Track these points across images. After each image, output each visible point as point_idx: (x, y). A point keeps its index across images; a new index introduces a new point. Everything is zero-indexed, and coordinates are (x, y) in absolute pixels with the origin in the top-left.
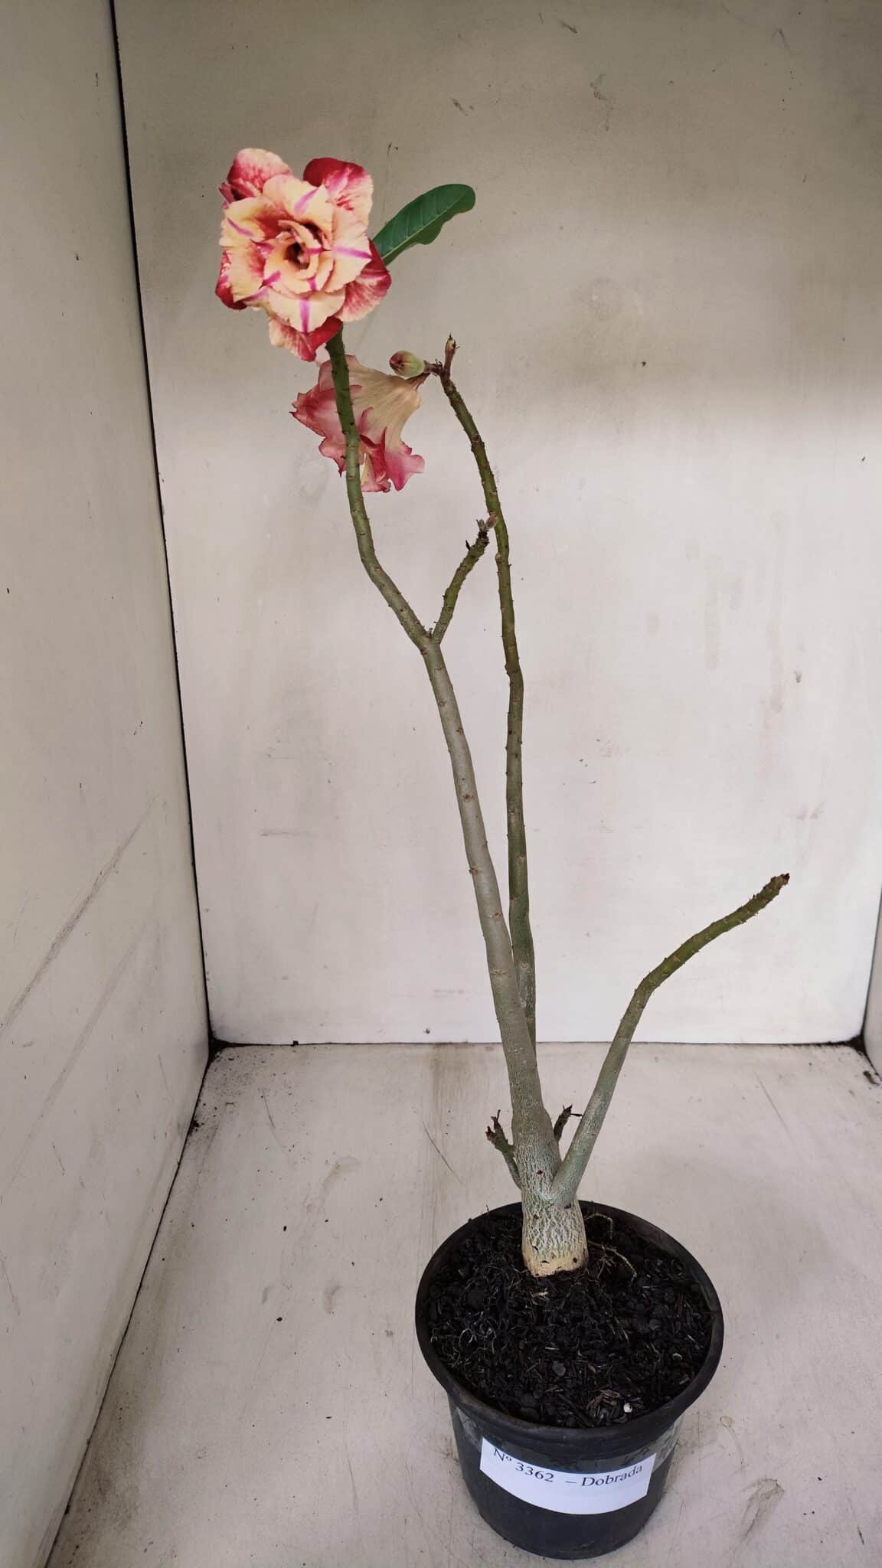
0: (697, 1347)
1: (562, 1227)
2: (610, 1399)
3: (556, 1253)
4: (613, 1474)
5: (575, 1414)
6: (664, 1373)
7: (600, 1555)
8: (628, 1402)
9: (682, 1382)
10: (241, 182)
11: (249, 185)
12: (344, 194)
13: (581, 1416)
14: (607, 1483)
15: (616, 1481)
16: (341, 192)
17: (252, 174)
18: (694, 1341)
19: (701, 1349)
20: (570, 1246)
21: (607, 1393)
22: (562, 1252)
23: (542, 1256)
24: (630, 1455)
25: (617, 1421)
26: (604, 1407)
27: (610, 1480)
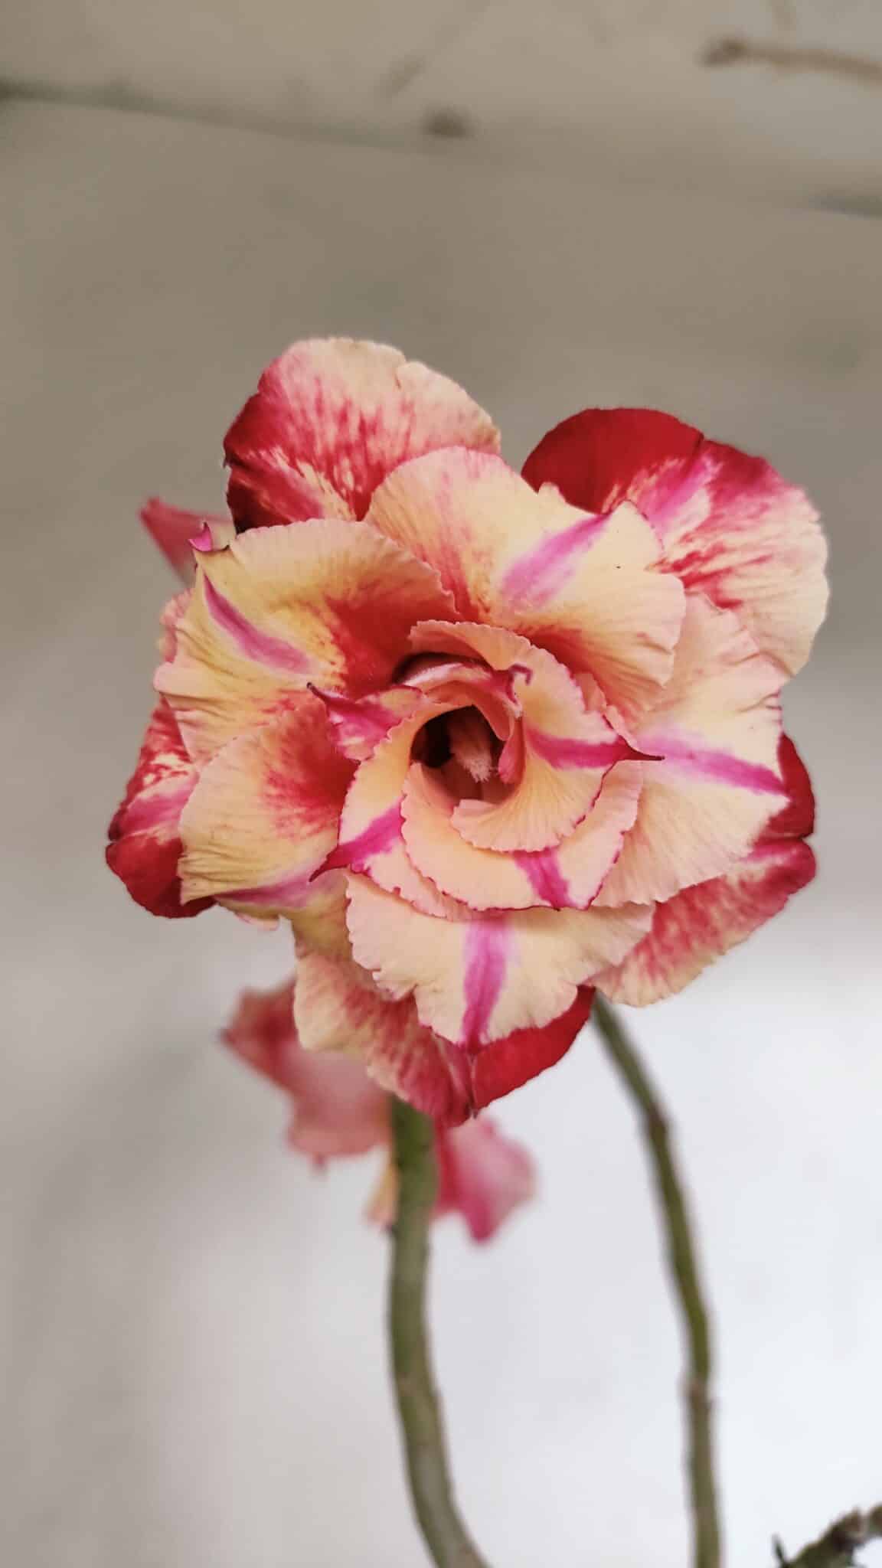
10: (279, 461)
11: (310, 478)
12: (699, 545)
16: (687, 538)
17: (329, 434)
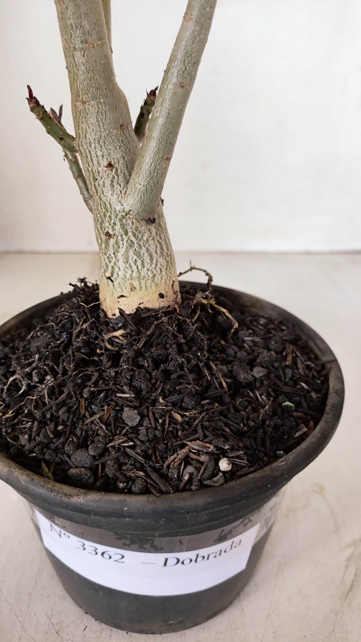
0: (314, 395)
1: (144, 249)
2: (198, 453)
3: (136, 284)
4: (203, 552)
5: (147, 475)
6: (272, 424)
7: (190, 628)
8: (224, 456)
9: (298, 434)
13: (154, 476)
14: (196, 561)
15: (208, 559)
18: (310, 389)
19: (318, 398)
20: (154, 276)
21: (195, 445)
22: (143, 282)
23: (119, 290)
24: (227, 528)
25: (207, 482)
26: (191, 464)
27: (200, 559)
